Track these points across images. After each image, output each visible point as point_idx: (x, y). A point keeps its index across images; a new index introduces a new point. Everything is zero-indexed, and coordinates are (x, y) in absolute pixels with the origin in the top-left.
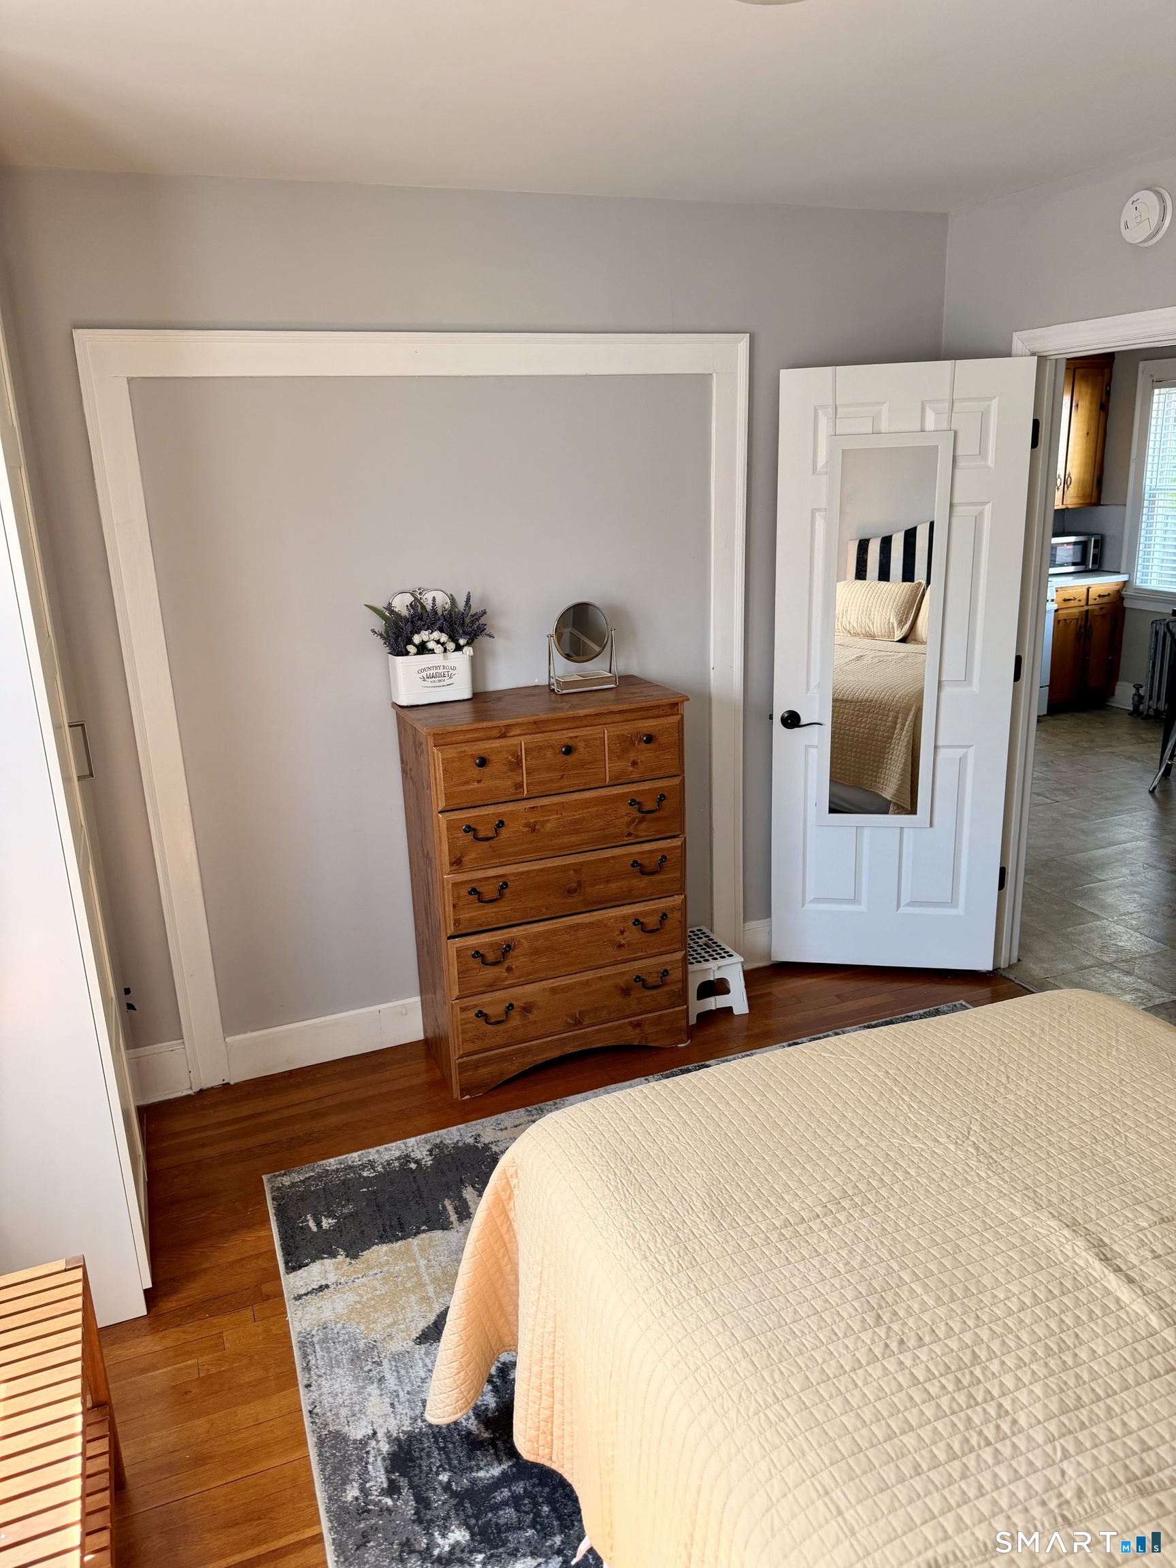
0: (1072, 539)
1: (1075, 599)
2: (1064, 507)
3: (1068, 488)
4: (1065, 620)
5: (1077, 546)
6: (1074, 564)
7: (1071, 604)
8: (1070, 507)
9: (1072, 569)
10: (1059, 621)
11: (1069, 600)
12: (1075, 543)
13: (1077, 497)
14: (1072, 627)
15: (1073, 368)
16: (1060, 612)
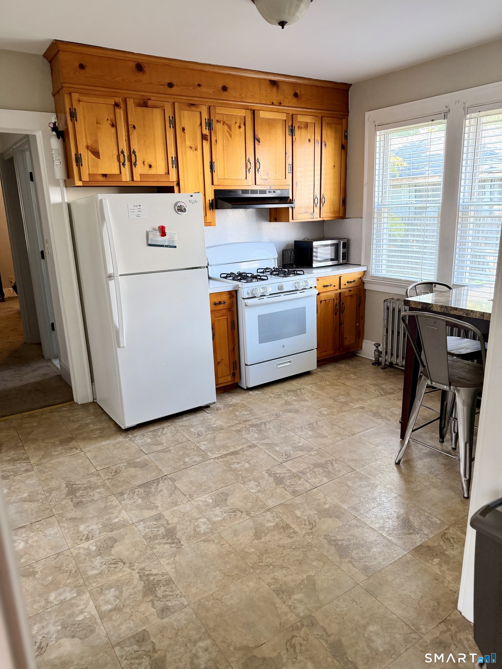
0: (329, 242)
1: (331, 285)
2: (321, 219)
3: (323, 205)
4: (325, 300)
5: (332, 247)
6: (332, 260)
7: (329, 289)
8: (325, 219)
9: (330, 263)
10: (321, 301)
11: (327, 286)
12: (332, 245)
13: (330, 212)
14: (331, 305)
15: (320, 116)
16: (321, 295)
